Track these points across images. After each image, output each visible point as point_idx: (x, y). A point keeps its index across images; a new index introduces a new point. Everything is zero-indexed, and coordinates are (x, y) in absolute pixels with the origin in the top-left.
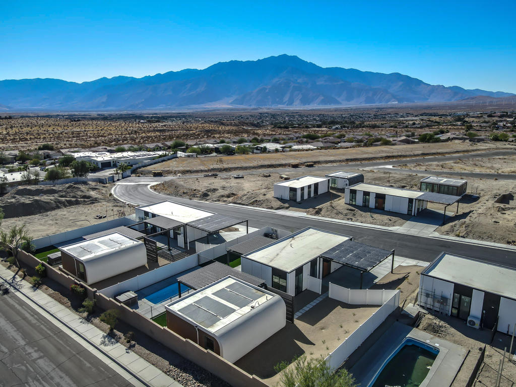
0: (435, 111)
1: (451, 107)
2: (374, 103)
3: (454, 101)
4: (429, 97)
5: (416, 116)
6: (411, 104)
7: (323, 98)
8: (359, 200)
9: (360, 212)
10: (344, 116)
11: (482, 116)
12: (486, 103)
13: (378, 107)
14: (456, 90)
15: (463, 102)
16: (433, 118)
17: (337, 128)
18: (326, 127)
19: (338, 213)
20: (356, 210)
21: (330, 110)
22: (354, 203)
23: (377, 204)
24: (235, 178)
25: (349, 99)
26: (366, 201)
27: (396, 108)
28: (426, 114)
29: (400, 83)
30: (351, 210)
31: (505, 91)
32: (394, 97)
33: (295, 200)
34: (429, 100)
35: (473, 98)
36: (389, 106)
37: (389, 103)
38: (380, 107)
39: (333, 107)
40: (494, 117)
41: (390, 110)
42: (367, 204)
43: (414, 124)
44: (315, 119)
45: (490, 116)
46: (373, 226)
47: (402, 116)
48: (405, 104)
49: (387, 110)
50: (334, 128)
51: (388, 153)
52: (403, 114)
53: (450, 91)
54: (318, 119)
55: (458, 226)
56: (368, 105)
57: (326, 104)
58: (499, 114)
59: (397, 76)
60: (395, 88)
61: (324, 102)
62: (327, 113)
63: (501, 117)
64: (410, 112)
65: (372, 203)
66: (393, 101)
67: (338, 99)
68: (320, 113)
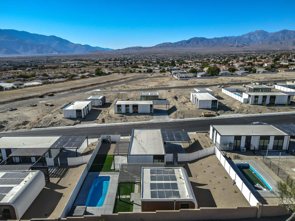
0: (81, 58)
1: (88, 56)
2: (44, 53)
3: (88, 53)
4: (75, 50)
5: (71, 61)
6: (66, 54)
7: (5, 50)
8: (123, 110)
9: (127, 116)
10: (26, 62)
11: (106, 60)
12: (102, 54)
13: (47, 56)
14: (87, 47)
15: (93, 53)
16: (83, 62)
17: (29, 70)
18: (20, 69)
19: (116, 119)
20: (124, 116)
21: (13, 58)
22: (120, 112)
23: (134, 110)
24: (10, 110)
25: (26, 50)
26: (127, 110)
27: (58, 56)
28: (77, 60)
29: (57, 42)
30: (121, 116)
31: (110, 48)
32: (55, 50)
33: (81, 117)
34: (75, 52)
35: (96, 51)
36: (53, 55)
37: (52, 53)
38: (48, 56)
39: (15, 56)
40: (111, 61)
41: (55, 58)
42: (128, 111)
43: (75, 65)
44: (5, 65)
45: (110, 60)
46: (141, 122)
47: (64, 61)
48: (62, 54)
49: (53, 58)
50: (27, 69)
51: (90, 82)
52: (64, 60)
53: (84, 47)
54: (7, 64)
55: (178, 114)
56: (40, 55)
57: (9, 54)
58: (113, 59)
59: (54, 38)
60: (54, 44)
61: (6, 52)
62: (13, 60)
63: (114, 61)
64: (67, 59)
65: (131, 110)
66: (55, 52)
67: (18, 51)
68: (7, 60)
